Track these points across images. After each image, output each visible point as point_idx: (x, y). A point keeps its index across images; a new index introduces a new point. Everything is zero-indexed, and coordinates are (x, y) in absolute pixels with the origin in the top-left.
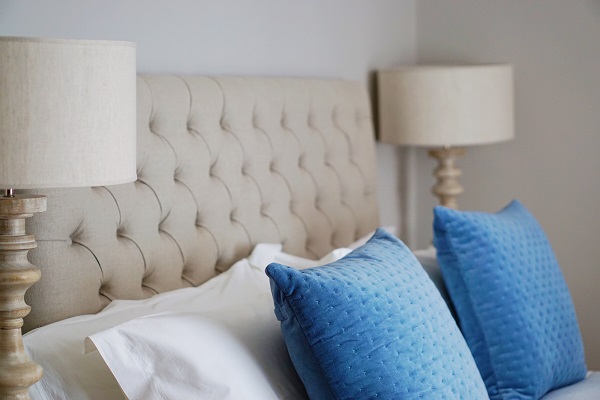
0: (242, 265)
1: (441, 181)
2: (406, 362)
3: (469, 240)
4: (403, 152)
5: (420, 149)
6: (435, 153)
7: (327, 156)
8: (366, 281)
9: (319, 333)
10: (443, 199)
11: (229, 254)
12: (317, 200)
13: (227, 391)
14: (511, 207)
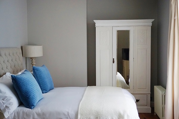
0: (4, 75)
1: (32, 62)
2: (31, 87)
3: (38, 71)
4: (26, 58)
5: (29, 58)
6: (31, 58)
7: (16, 59)
8: (25, 77)
9: (19, 84)
10: (33, 65)
11: (2, 74)
12: (14, 66)
13: (6, 93)
14: (43, 66)
